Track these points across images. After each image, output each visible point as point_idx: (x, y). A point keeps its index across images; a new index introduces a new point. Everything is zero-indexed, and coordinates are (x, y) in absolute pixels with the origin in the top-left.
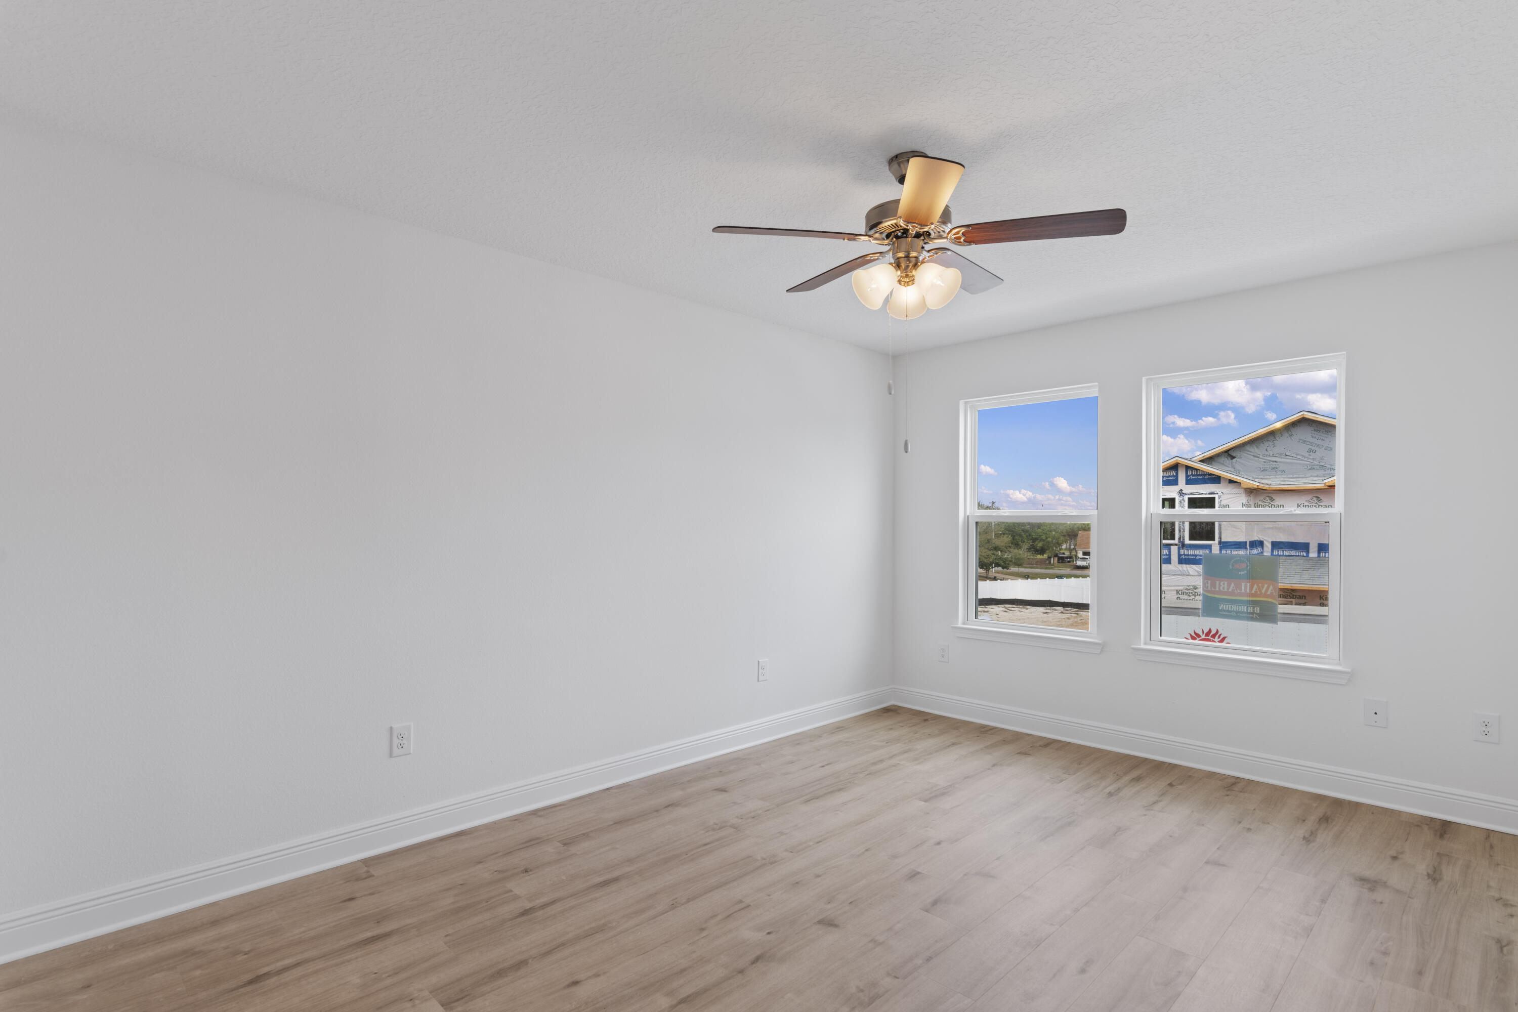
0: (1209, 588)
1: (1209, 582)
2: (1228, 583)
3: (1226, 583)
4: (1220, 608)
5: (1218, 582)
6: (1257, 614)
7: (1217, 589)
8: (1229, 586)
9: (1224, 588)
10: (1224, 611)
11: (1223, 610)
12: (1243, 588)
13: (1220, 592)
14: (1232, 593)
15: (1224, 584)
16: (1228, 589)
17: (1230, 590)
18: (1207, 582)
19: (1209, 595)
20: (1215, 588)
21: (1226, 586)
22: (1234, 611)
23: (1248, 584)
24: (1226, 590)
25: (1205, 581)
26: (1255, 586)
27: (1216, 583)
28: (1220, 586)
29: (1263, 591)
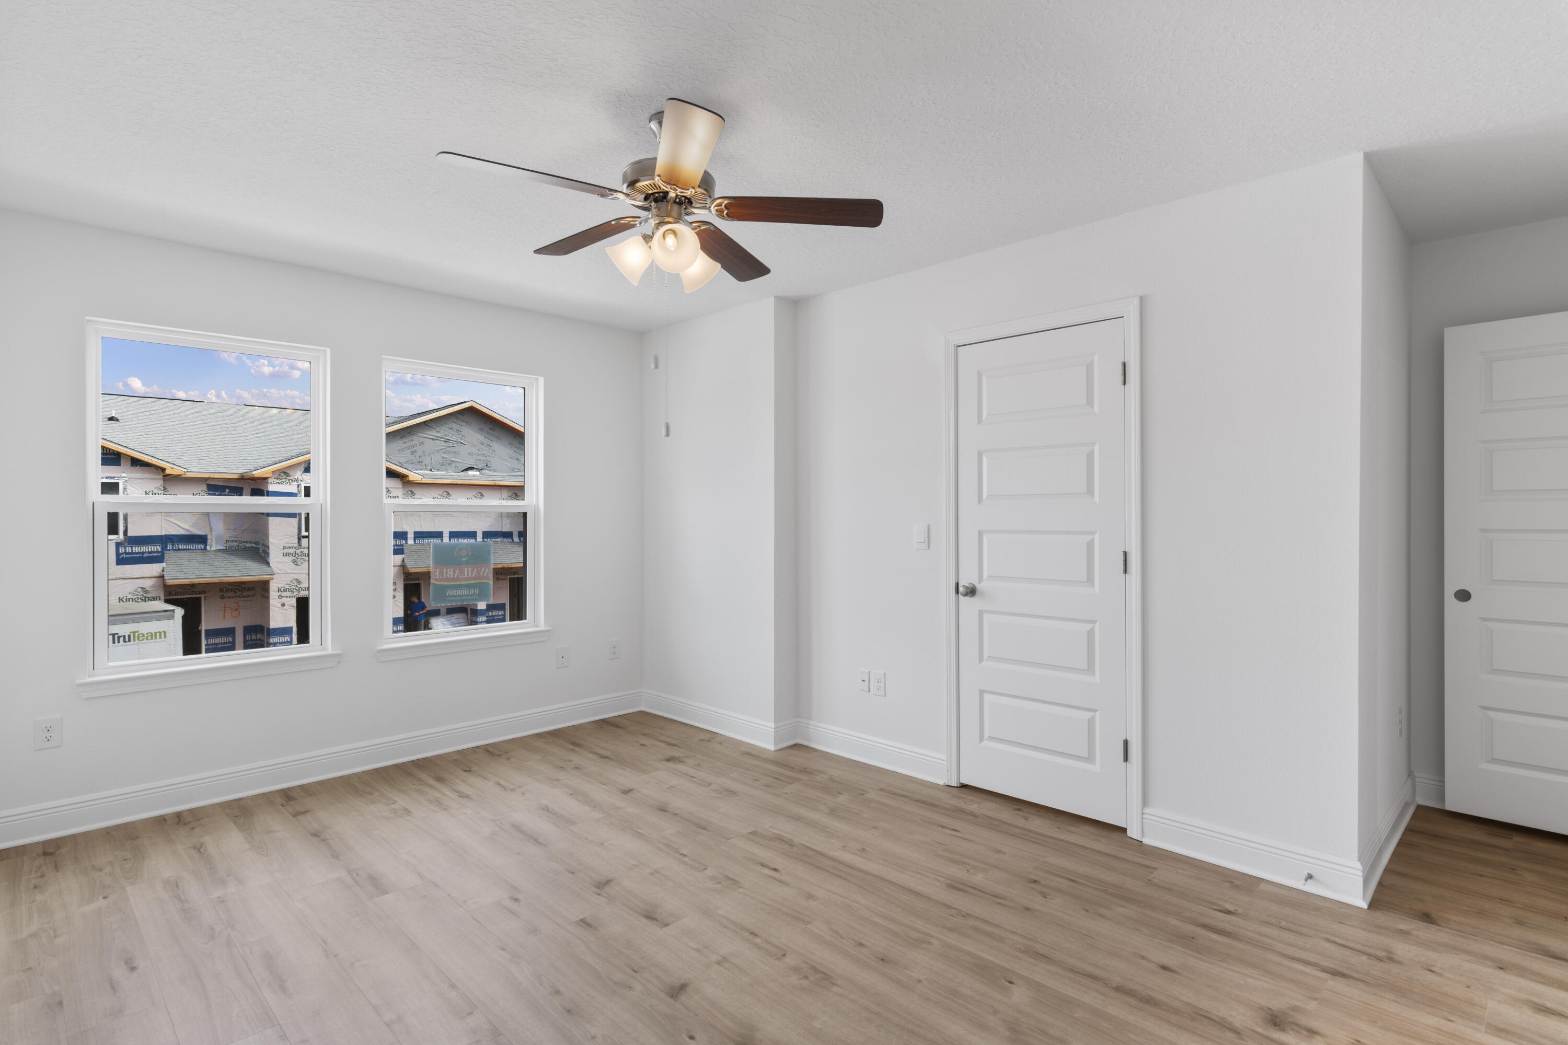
0: (438, 577)
1: (438, 570)
2: (453, 570)
3: (452, 570)
4: (447, 594)
5: (445, 570)
6: (476, 595)
7: (445, 577)
8: (454, 572)
9: (450, 575)
10: (451, 596)
11: (449, 596)
12: (466, 573)
13: (447, 580)
14: (457, 579)
15: (450, 571)
16: (454, 575)
17: (456, 576)
18: (436, 571)
19: (438, 583)
20: (443, 576)
21: (452, 573)
22: (459, 596)
23: (470, 569)
24: (452, 576)
25: (434, 570)
26: (475, 571)
27: (443, 571)
28: (447, 573)
29: (481, 574)
